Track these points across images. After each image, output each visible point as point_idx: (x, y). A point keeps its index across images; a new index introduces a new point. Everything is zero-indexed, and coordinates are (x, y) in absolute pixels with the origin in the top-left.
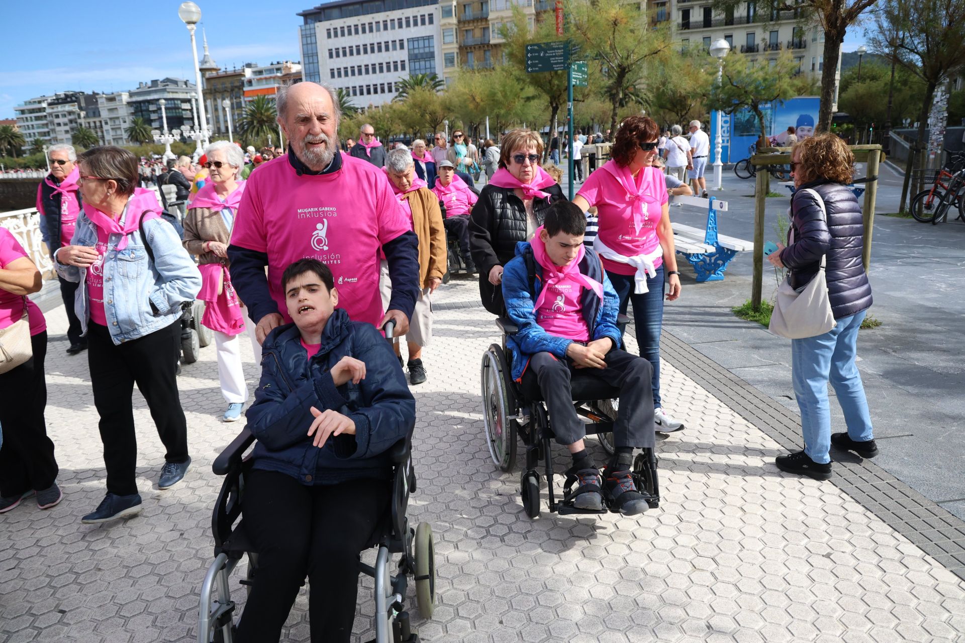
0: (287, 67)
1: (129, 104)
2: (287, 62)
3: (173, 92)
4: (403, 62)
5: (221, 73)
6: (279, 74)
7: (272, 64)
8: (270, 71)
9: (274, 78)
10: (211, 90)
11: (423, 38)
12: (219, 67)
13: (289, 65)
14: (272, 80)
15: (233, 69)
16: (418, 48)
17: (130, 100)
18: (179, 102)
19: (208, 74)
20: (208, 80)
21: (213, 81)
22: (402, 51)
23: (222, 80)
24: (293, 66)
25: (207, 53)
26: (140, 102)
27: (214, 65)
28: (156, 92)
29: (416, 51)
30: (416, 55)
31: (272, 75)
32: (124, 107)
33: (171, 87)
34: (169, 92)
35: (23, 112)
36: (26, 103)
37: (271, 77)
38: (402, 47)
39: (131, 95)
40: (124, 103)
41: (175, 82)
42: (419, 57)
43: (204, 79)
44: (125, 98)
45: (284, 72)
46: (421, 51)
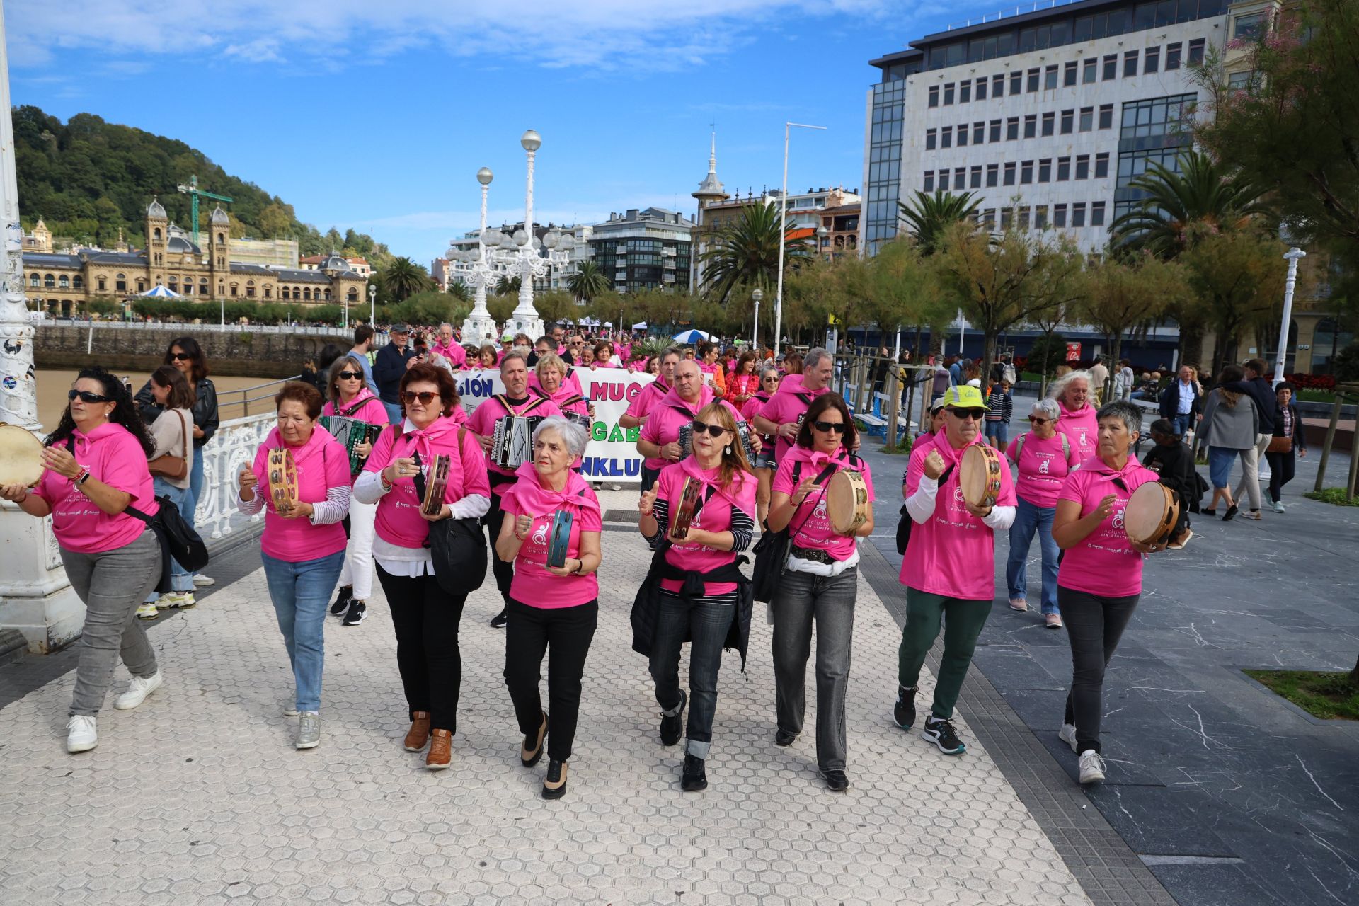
0: (834, 195)
1: (591, 242)
2: (835, 189)
3: (654, 229)
4: (1103, 157)
5: (728, 203)
6: (819, 208)
7: (811, 191)
8: (806, 201)
9: (811, 213)
10: (709, 227)
11: (1167, 100)
12: (727, 193)
13: (838, 193)
14: (807, 215)
15: (748, 196)
16: (1150, 124)
17: (592, 237)
18: (660, 244)
19: (709, 203)
20: (707, 211)
21: (714, 215)
22: (1106, 131)
23: (727, 213)
24: (843, 195)
25: (713, 171)
26: (605, 241)
27: (719, 190)
28: (630, 227)
29: (1142, 132)
30: (1141, 141)
31: (808, 208)
32: (584, 246)
33: (654, 221)
34: (648, 229)
35: (460, 246)
36: (467, 236)
37: (805, 212)
38: (1106, 122)
39: (597, 229)
40: (584, 241)
41: (661, 215)
42: (1148, 145)
43: (702, 210)
44: (587, 234)
45: (827, 205)
46: (1157, 131)
